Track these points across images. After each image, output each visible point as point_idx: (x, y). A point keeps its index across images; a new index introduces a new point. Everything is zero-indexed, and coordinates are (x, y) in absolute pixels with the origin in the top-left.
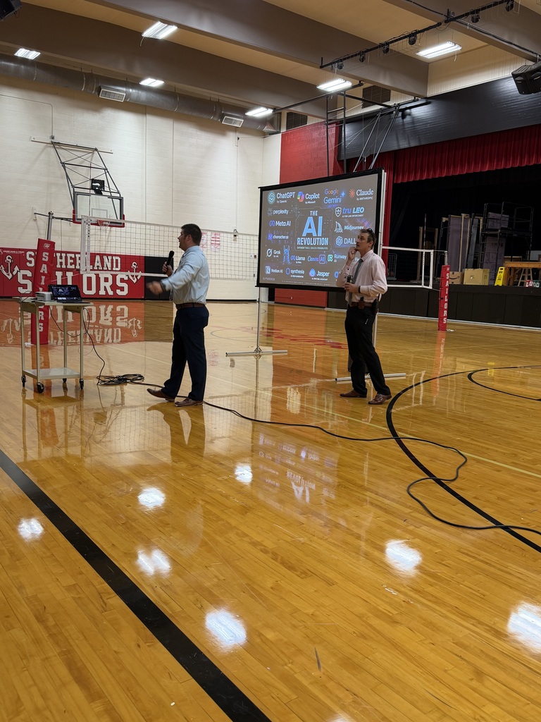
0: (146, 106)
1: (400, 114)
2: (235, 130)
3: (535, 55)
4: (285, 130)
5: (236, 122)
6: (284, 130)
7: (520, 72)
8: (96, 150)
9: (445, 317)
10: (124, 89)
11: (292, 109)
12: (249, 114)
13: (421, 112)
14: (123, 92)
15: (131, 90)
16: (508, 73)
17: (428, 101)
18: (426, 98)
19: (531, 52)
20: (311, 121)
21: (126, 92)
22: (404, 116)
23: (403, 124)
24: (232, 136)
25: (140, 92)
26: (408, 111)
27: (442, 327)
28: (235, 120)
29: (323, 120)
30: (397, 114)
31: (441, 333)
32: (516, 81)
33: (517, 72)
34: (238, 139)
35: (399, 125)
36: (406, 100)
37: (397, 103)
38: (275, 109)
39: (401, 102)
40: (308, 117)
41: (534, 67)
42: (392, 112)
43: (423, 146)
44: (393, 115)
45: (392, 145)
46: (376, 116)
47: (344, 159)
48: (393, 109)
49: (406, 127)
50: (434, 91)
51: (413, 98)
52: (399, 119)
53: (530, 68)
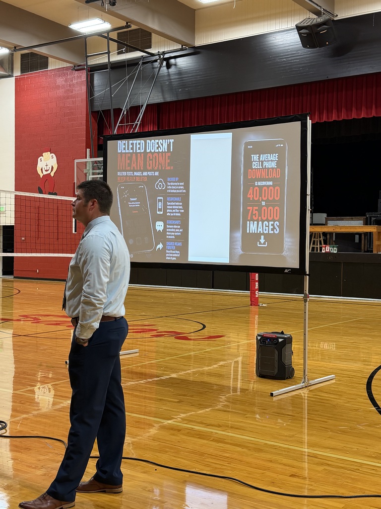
1: (165, 63)
3: (319, 8)
4: (19, 74)
6: (17, 73)
7: (305, 25)
9: (257, 290)
11: (35, 49)
13: (183, 63)
16: (293, 25)
17: (196, 51)
18: (194, 47)
19: (316, 4)
20: (53, 65)
22: (169, 66)
23: (169, 75)
26: (172, 61)
27: (254, 302)
29: (68, 65)
30: (161, 64)
31: (253, 308)
32: (300, 34)
33: (302, 25)
35: (164, 76)
36: (172, 48)
37: (161, 50)
38: (15, 48)
39: (166, 50)
40: (50, 59)
41: (320, 20)
42: (156, 61)
43: (191, 100)
44: (157, 64)
45: (156, 98)
46: (137, 64)
47: (100, 109)
48: (157, 57)
49: (172, 78)
50: (203, 40)
51: (181, 47)
52: (164, 69)
53: (315, 20)
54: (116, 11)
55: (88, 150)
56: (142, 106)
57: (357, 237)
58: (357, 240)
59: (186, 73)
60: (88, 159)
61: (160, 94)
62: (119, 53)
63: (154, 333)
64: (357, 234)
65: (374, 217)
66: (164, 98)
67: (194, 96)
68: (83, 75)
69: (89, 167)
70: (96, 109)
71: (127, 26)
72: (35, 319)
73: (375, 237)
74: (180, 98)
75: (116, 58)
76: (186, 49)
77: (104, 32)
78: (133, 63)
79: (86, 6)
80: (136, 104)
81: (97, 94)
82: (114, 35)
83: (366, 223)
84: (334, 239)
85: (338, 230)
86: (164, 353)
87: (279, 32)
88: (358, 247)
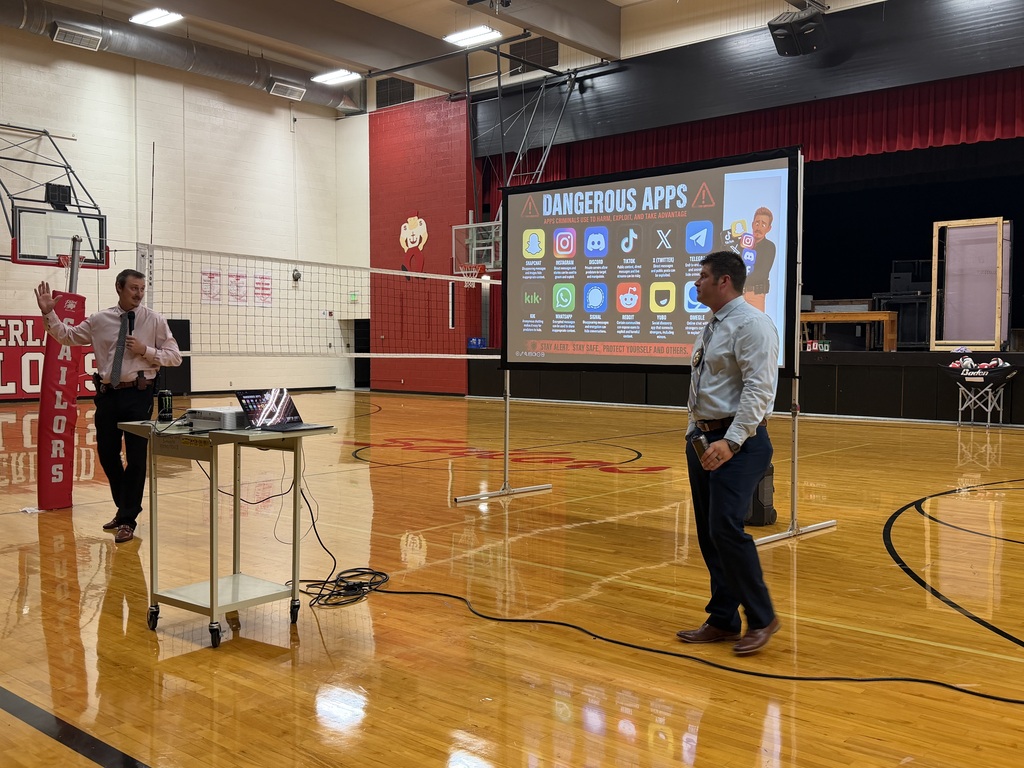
0: (135, 61)
1: (577, 86)
2: (290, 105)
4: (374, 109)
5: (293, 92)
6: (372, 108)
7: (782, 22)
8: (45, 133)
10: (99, 30)
11: (397, 73)
12: (318, 79)
13: (603, 83)
14: (98, 34)
15: (111, 32)
16: (762, 22)
17: (621, 66)
18: (619, 61)
20: (421, 95)
21: (102, 35)
22: (583, 89)
23: (583, 102)
24: (284, 117)
25: (128, 36)
26: (588, 82)
28: (292, 90)
29: (442, 93)
30: (572, 86)
32: (774, 36)
33: (778, 22)
34: (295, 120)
35: (577, 103)
36: (587, 64)
37: (572, 68)
38: (370, 72)
39: (579, 66)
40: (417, 87)
41: (804, 15)
42: (565, 83)
43: (614, 137)
44: (566, 88)
45: (565, 135)
46: (539, 88)
47: (487, 154)
48: (566, 77)
49: (587, 106)
50: (632, 50)
51: (600, 61)
52: (576, 94)
53: (797, 16)
54: (511, 15)
55: (471, 212)
56: (545, 147)
57: (859, 328)
58: (858, 333)
59: (608, 98)
60: (471, 225)
61: (571, 130)
62: (512, 74)
63: (570, 463)
64: (859, 324)
65: (884, 299)
66: (576, 135)
67: (620, 131)
68: (462, 108)
69: (473, 235)
70: (480, 155)
71: (526, 35)
72: (406, 444)
73: (886, 328)
74: (599, 135)
75: (508, 81)
76: (607, 64)
77: (493, 45)
78: (532, 87)
79: (469, 8)
80: (536, 146)
81: (482, 134)
82: (505, 49)
83: (873, 308)
84: (824, 332)
85: (831, 319)
86: (587, 489)
87: (743, 34)
88: (860, 343)
